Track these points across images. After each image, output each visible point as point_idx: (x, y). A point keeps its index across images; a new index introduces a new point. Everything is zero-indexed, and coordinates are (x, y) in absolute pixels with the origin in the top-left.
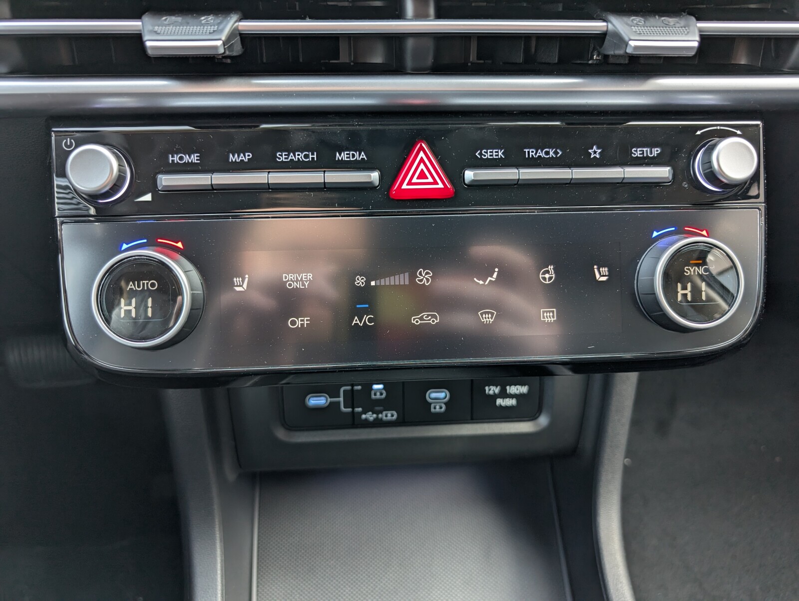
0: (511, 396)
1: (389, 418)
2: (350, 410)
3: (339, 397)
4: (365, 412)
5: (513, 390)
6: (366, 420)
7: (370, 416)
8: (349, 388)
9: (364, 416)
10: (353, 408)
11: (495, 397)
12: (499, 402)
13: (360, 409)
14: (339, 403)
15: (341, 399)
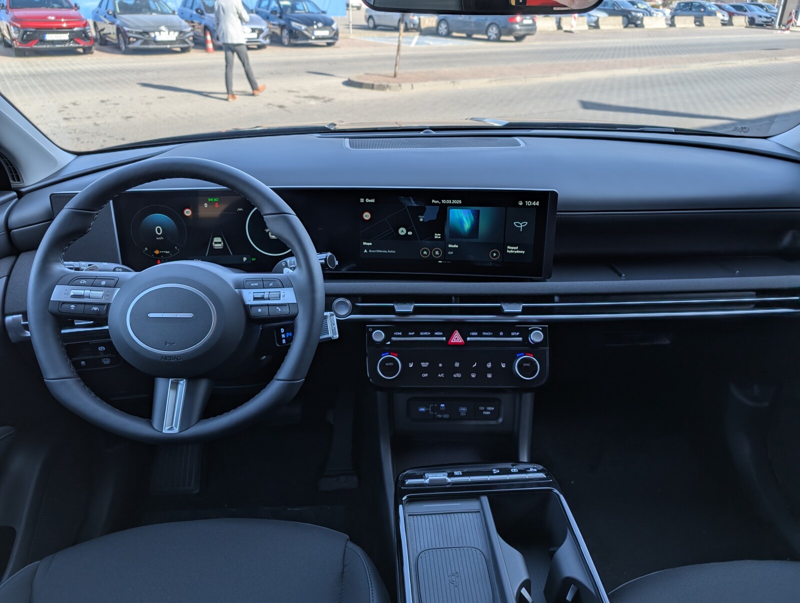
0: (488, 411)
1: (446, 417)
2: (432, 413)
3: (429, 408)
4: (438, 414)
5: (489, 408)
6: (438, 417)
7: (440, 416)
8: (432, 405)
9: (437, 416)
10: (434, 412)
11: (483, 411)
12: (484, 412)
13: (436, 413)
14: (429, 410)
15: (430, 409)
